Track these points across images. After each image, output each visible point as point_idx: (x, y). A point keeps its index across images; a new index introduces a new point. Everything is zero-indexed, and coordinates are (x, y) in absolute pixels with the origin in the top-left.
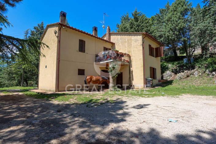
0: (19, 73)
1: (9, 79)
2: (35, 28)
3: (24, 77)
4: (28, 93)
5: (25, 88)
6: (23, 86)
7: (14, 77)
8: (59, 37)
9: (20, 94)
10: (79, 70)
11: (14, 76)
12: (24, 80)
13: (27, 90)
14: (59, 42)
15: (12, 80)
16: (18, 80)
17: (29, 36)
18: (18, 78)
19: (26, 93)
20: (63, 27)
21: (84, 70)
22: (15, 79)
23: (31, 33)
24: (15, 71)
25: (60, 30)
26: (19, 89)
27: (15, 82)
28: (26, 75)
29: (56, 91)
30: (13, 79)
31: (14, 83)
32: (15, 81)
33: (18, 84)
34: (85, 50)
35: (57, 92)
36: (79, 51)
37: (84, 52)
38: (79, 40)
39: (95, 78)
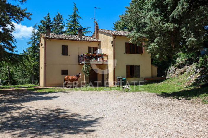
1: (23, 77)
2: (41, 22)
6: (34, 84)
7: (26, 75)
8: (45, 47)
10: (62, 71)
11: (26, 73)
14: (45, 51)
15: (25, 77)
16: (30, 77)
17: (37, 32)
18: (29, 75)
20: (47, 39)
21: (67, 70)
27: (28, 79)
31: (26, 80)
32: (28, 78)
33: (30, 82)
34: (68, 53)
35: (44, 88)
36: (62, 55)
37: (67, 55)
38: (62, 46)
39: (71, 77)
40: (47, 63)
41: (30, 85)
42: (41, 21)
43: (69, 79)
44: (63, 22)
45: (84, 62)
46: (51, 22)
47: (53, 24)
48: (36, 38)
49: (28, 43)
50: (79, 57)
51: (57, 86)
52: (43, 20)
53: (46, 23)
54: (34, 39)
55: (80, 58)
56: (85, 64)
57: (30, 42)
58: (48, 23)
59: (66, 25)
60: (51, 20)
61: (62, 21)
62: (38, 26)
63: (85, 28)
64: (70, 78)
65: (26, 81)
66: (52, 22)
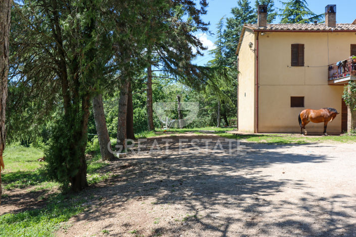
0: (213, 102)
1: (200, 114)
2: (233, 12)
3: (220, 110)
4: (224, 134)
5: (222, 129)
6: (220, 126)
7: (206, 111)
8: (257, 51)
9: (215, 135)
10: (293, 99)
11: (206, 108)
12: (221, 115)
13: (224, 132)
14: (257, 58)
15: (204, 115)
16: (213, 114)
17: (225, 31)
18: (211, 111)
19: (220, 134)
20: (262, 34)
21: (302, 98)
22: (208, 114)
23: (227, 25)
24: (207, 100)
25: (257, 39)
26: (213, 131)
27: (208, 119)
28: (223, 106)
29: (255, 132)
30: (205, 113)
31: (206, 120)
32: (209, 117)
33: (213, 123)
34: (305, 61)
35: (255, 134)
36: (292, 66)
37: (302, 64)
38: (292, 45)
39: (314, 112)
40: (260, 83)
41: (213, 129)
42: (233, 10)
43: (309, 116)
44: (273, 8)
45: (349, 78)
46: (251, 9)
47: (254, 13)
48: (223, 43)
49: (209, 53)
50: (330, 68)
51: (282, 130)
52: (236, 8)
53: (241, 13)
54: (220, 44)
55: (332, 72)
56: (352, 81)
57: (212, 50)
58: (245, 13)
59: (279, 13)
60: (250, 5)
61: (272, 6)
62: (227, 19)
63: (320, 15)
64: (312, 114)
65: (206, 122)
66: (254, 9)
